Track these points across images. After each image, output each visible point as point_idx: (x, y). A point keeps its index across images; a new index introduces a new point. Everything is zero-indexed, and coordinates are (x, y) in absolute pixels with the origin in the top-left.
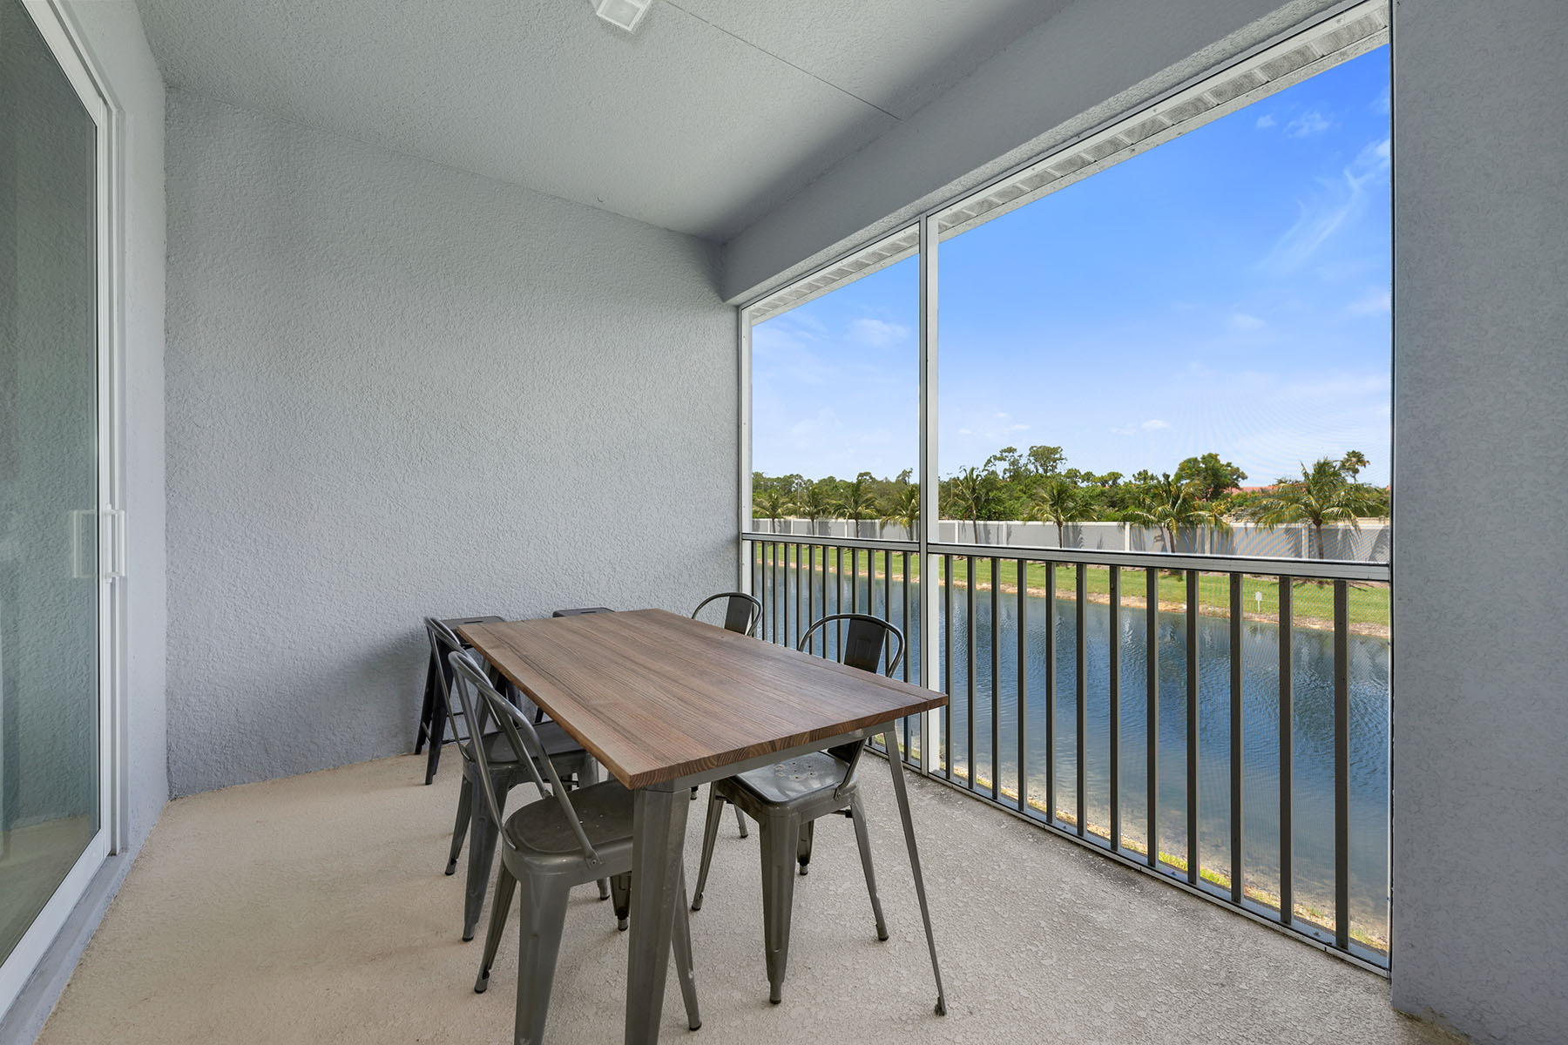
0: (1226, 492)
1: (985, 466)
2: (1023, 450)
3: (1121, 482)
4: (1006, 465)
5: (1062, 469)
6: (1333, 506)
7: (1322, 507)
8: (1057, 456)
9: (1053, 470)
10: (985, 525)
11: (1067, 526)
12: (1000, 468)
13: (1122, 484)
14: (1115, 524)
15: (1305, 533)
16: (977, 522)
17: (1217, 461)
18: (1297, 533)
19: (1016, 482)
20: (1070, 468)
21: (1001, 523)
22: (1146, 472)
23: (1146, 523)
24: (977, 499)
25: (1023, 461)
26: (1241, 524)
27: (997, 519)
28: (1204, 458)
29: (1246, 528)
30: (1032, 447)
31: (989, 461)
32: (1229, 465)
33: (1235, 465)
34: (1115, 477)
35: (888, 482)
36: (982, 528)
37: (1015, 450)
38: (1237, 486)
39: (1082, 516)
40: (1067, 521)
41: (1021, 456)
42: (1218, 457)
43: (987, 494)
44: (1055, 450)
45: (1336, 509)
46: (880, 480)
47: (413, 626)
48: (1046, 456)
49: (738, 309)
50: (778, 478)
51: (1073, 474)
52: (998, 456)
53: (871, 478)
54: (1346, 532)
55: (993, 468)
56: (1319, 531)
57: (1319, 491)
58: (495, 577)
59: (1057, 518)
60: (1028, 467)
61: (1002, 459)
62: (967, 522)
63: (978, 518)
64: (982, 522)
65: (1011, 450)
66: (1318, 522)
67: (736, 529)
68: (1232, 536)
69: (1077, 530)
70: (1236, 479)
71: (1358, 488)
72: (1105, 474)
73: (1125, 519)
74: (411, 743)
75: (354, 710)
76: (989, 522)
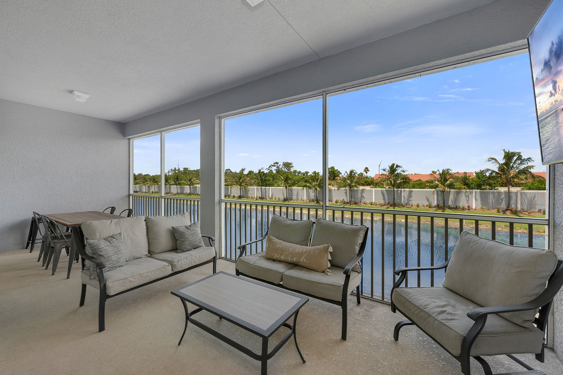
0: (336, 178)
1: (269, 168)
2: (281, 163)
3: (309, 174)
4: (275, 168)
5: (292, 170)
6: (354, 183)
7: (351, 183)
8: (291, 166)
9: (290, 170)
10: (265, 188)
11: (289, 189)
12: (274, 169)
13: (309, 175)
14: (301, 188)
15: (348, 190)
16: (262, 187)
17: (334, 169)
18: (346, 190)
19: (278, 174)
20: (294, 169)
21: (270, 187)
22: (315, 171)
23: (310, 188)
24: (262, 179)
25: (280, 167)
26: (333, 188)
27: (269, 186)
28: (331, 168)
29: (335, 189)
30: (284, 162)
31: (270, 167)
32: (337, 170)
33: (339, 170)
34: (307, 173)
35: (236, 173)
36: (264, 189)
37: (278, 163)
38: (339, 176)
39: (293, 185)
40: (289, 187)
41: (280, 165)
42: (334, 168)
43: (265, 178)
44: (290, 164)
45: (354, 184)
46: (233, 172)
47: (25, 218)
48: (288, 165)
49: (129, 139)
50: (194, 170)
51: (295, 171)
52: (273, 165)
53: (230, 171)
54: (357, 190)
55: (271, 169)
56: (351, 190)
57: (351, 179)
58: (51, 206)
59: (286, 186)
60: (282, 169)
61: (274, 166)
62: (259, 187)
63: (262, 186)
64: (264, 187)
65: (277, 163)
66: (351, 188)
67: (128, 193)
68: (332, 191)
69: (292, 190)
70: (339, 174)
71: (367, 177)
72: (304, 172)
73: (304, 186)
74: (24, 247)
75: (6, 239)
76: (266, 187)
